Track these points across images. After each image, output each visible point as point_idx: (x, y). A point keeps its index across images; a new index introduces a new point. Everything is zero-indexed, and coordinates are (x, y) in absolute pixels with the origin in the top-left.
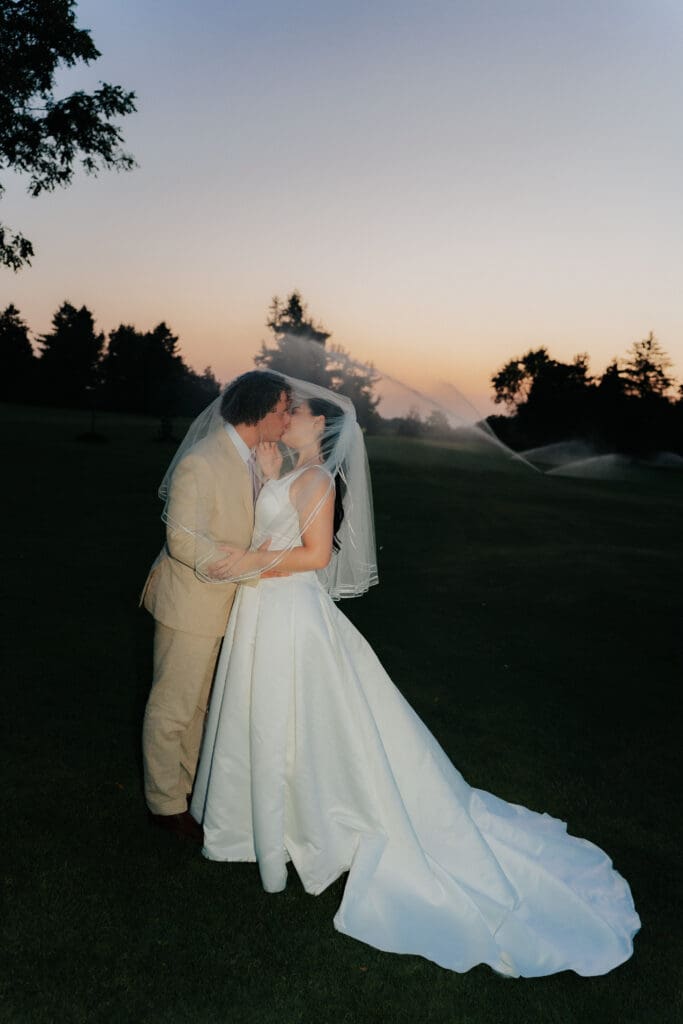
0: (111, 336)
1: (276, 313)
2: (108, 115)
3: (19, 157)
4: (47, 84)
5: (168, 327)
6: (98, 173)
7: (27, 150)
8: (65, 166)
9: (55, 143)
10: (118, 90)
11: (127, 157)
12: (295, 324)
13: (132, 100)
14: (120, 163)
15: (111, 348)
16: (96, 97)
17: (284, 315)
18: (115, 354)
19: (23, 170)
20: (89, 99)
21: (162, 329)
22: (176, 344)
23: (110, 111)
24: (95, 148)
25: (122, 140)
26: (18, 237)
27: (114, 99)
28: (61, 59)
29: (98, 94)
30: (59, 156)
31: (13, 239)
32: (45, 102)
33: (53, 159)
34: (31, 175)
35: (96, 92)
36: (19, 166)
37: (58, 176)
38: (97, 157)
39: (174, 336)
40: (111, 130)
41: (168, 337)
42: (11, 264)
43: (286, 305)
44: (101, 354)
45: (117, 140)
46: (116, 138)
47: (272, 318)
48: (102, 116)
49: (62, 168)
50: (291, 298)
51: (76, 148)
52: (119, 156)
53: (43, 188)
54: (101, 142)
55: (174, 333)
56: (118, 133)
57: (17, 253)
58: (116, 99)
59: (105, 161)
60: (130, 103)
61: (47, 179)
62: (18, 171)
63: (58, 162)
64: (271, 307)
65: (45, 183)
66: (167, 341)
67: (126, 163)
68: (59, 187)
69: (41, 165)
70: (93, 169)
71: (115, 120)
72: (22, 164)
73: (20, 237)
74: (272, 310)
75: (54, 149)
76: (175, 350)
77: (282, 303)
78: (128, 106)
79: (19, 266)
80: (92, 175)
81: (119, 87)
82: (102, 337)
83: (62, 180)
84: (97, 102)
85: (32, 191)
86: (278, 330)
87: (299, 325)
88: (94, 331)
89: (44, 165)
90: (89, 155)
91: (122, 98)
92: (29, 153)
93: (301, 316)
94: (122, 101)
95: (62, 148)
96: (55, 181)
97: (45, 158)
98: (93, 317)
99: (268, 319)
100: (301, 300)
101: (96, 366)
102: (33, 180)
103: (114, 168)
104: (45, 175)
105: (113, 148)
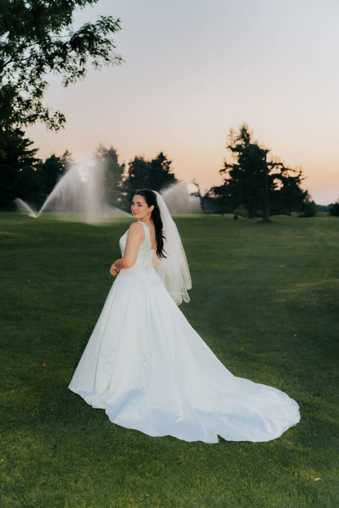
0: (129, 164)
1: (232, 139)
2: (105, 34)
3: (55, 65)
4: (69, 21)
5: (164, 155)
6: (101, 69)
7: (61, 60)
8: (82, 67)
9: (76, 54)
10: (110, 19)
11: (118, 57)
12: (246, 145)
13: (118, 23)
14: (114, 61)
15: (130, 172)
16: (98, 24)
17: (238, 140)
18: (132, 175)
19: (58, 73)
20: (93, 26)
21: (161, 157)
22: (170, 166)
23: (106, 32)
24: (100, 54)
25: (114, 47)
26: (57, 113)
27: (108, 25)
28: (77, 5)
29: (99, 23)
30: (78, 62)
31: (54, 114)
32: (68, 32)
33: (75, 64)
34: (63, 75)
35: (97, 21)
36: (56, 70)
37: (78, 74)
38: (100, 59)
39: (169, 161)
40: (107, 42)
41: (165, 161)
42: (53, 128)
43: (239, 133)
44: (124, 177)
45: (112, 48)
46: (111, 46)
47: (229, 143)
48: (101, 34)
49: (80, 69)
50: (241, 128)
51: (87, 56)
52: (113, 56)
53: (70, 82)
54: (102, 50)
55: (169, 159)
56: (112, 43)
57: (56, 121)
58: (109, 24)
59: (105, 61)
60: (117, 25)
61: (72, 76)
62: (56, 74)
63: (78, 65)
64: (228, 136)
65: (71, 78)
66: (164, 164)
67: (117, 60)
68: (79, 80)
69: (68, 69)
70: (98, 67)
71: (110, 36)
72: (58, 70)
73: (58, 112)
74: (230, 137)
75: (76, 58)
76: (170, 169)
77: (236, 132)
78: (116, 27)
79: (58, 129)
80: (98, 70)
81: (111, 17)
82: (123, 165)
83: (80, 75)
84: (98, 27)
85: (64, 84)
86: (234, 150)
87: (248, 146)
88: (118, 162)
89: (70, 68)
90: (95, 59)
91: (113, 23)
92: (62, 62)
93: (249, 139)
94: (113, 25)
95: (80, 56)
96: (76, 77)
97: (71, 64)
98: (117, 153)
99: (227, 144)
100: (248, 128)
101: (121, 184)
102: (64, 78)
103: (110, 64)
104: (71, 74)
105: (109, 52)
